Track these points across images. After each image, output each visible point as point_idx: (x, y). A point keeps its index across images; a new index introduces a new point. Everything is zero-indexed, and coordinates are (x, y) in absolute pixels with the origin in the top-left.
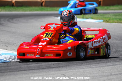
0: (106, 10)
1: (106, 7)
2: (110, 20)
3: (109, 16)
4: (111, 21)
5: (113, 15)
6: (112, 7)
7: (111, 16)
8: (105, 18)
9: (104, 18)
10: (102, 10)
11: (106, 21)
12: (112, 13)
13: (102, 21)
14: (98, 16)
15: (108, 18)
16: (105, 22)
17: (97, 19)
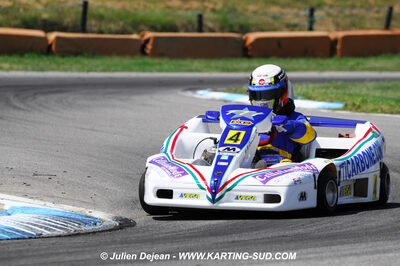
0: (352, 69)
1: (352, 62)
2: (364, 101)
3: (364, 91)
4: (370, 106)
5: (376, 88)
6: (372, 62)
7: (368, 89)
8: (351, 95)
9: (346, 98)
10: (340, 70)
11: (354, 105)
12: (372, 80)
13: (340, 105)
14: (327, 88)
15: (358, 95)
16: (351, 110)
17: (324, 100)
